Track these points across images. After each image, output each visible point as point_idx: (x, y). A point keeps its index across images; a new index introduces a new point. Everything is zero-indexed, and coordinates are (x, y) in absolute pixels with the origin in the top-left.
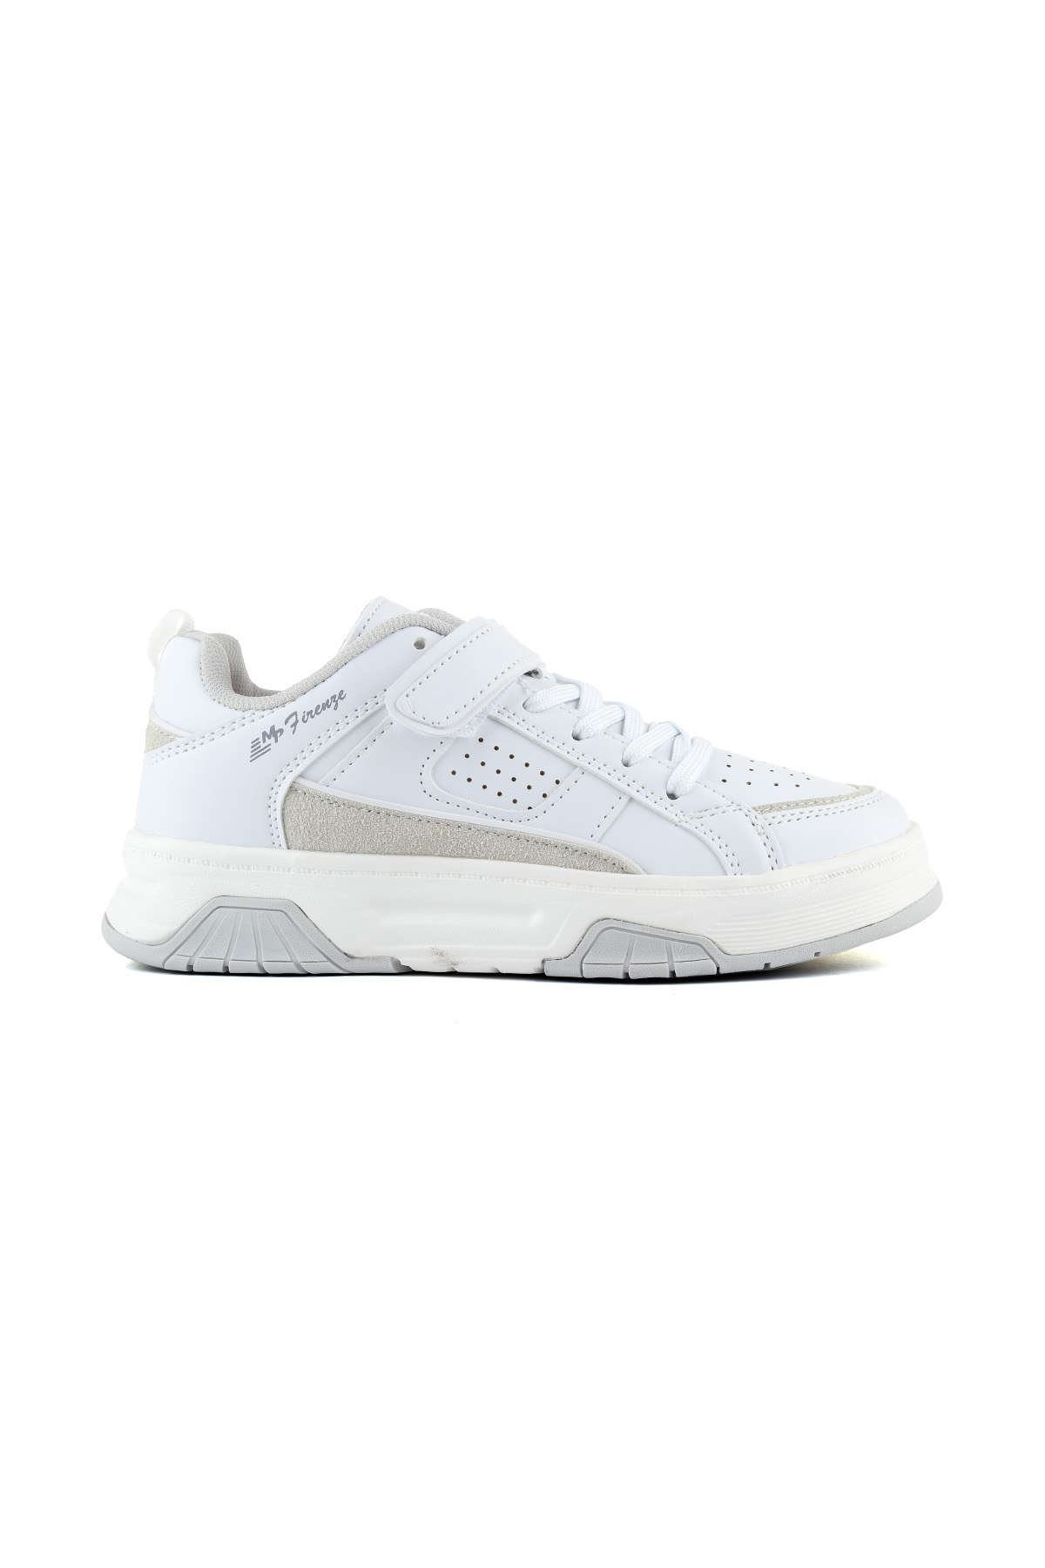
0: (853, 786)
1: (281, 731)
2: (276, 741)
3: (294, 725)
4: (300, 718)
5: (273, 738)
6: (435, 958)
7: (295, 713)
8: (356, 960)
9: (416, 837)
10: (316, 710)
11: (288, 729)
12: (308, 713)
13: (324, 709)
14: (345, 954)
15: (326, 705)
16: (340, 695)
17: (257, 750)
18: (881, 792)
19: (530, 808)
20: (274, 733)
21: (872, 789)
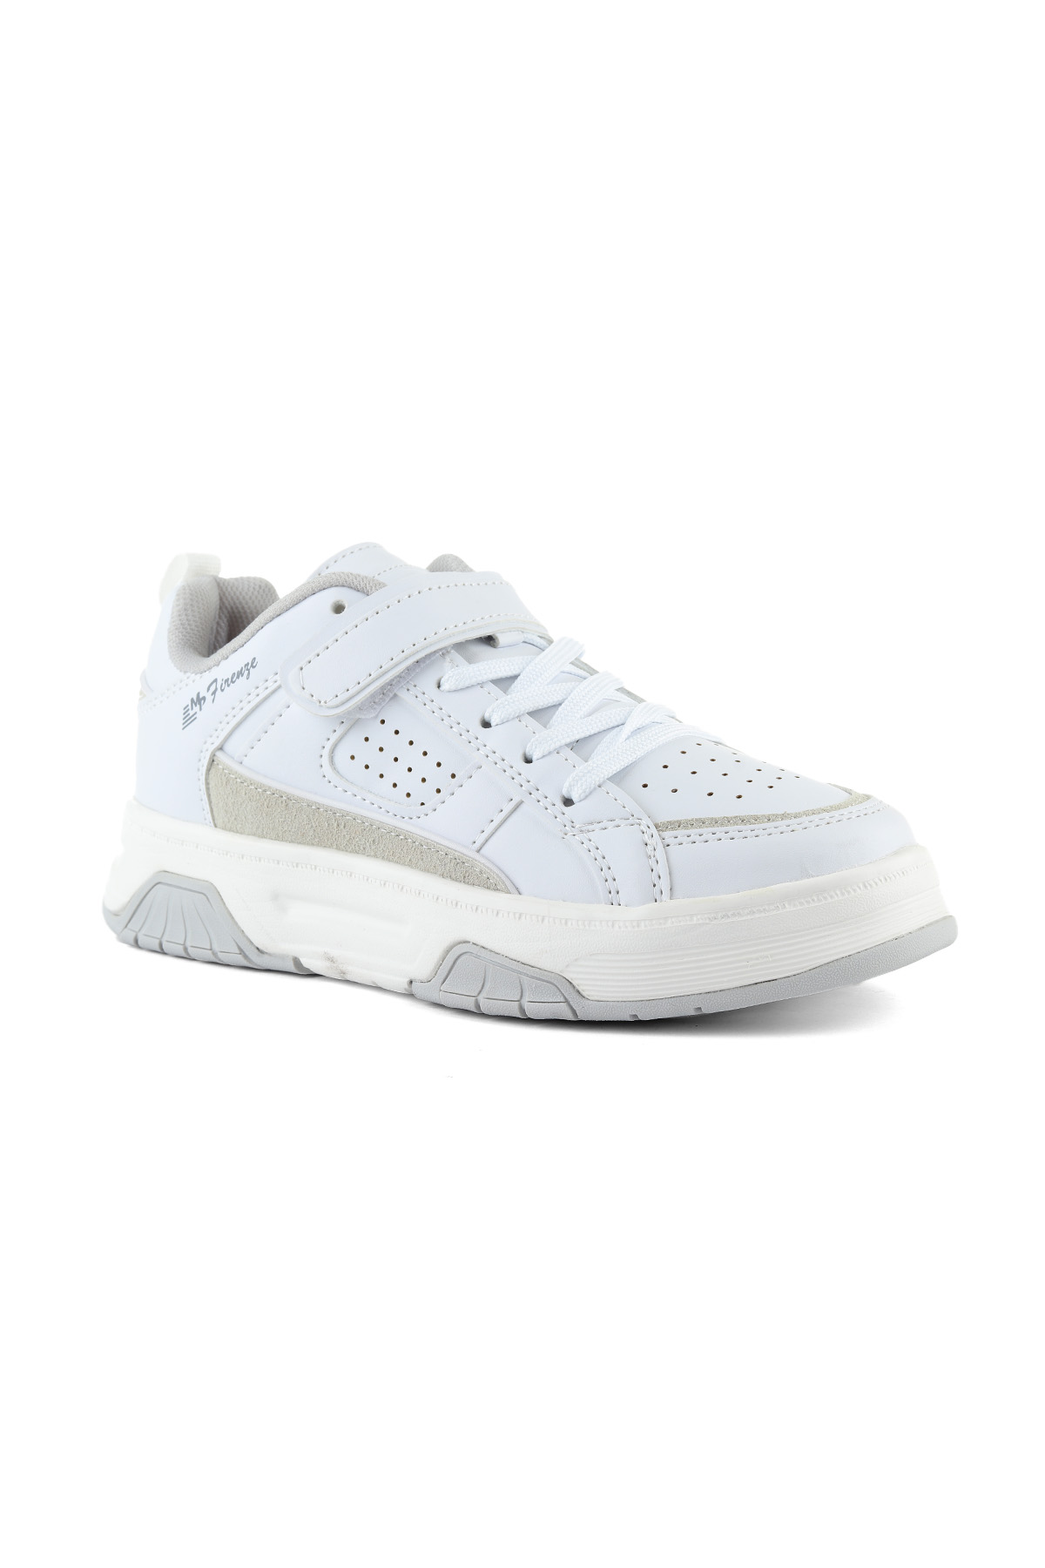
0: (845, 790)
1: (204, 698)
2: (201, 709)
3: (214, 693)
4: (219, 687)
5: (198, 706)
6: (328, 964)
7: (216, 680)
8: (266, 956)
9: (312, 826)
10: (232, 678)
11: (209, 697)
12: (227, 680)
13: (238, 677)
14: (258, 949)
15: (240, 673)
16: (252, 663)
17: (188, 719)
18: (881, 802)
19: (423, 804)
20: (199, 701)
21: (868, 797)
